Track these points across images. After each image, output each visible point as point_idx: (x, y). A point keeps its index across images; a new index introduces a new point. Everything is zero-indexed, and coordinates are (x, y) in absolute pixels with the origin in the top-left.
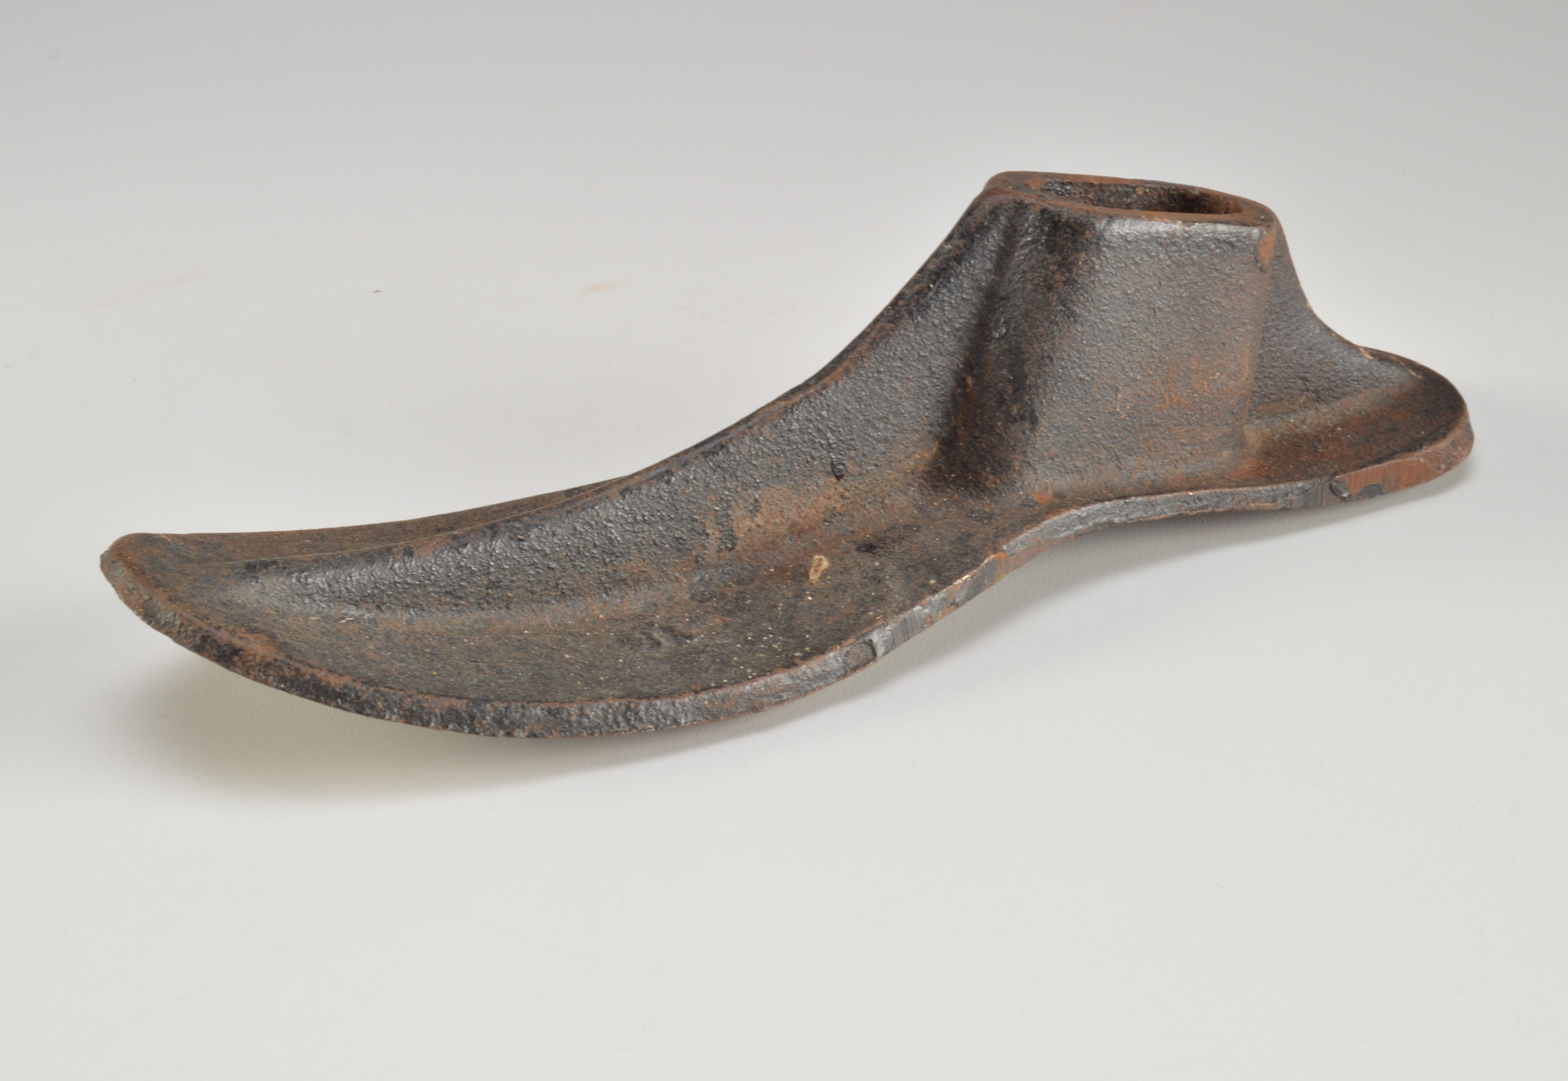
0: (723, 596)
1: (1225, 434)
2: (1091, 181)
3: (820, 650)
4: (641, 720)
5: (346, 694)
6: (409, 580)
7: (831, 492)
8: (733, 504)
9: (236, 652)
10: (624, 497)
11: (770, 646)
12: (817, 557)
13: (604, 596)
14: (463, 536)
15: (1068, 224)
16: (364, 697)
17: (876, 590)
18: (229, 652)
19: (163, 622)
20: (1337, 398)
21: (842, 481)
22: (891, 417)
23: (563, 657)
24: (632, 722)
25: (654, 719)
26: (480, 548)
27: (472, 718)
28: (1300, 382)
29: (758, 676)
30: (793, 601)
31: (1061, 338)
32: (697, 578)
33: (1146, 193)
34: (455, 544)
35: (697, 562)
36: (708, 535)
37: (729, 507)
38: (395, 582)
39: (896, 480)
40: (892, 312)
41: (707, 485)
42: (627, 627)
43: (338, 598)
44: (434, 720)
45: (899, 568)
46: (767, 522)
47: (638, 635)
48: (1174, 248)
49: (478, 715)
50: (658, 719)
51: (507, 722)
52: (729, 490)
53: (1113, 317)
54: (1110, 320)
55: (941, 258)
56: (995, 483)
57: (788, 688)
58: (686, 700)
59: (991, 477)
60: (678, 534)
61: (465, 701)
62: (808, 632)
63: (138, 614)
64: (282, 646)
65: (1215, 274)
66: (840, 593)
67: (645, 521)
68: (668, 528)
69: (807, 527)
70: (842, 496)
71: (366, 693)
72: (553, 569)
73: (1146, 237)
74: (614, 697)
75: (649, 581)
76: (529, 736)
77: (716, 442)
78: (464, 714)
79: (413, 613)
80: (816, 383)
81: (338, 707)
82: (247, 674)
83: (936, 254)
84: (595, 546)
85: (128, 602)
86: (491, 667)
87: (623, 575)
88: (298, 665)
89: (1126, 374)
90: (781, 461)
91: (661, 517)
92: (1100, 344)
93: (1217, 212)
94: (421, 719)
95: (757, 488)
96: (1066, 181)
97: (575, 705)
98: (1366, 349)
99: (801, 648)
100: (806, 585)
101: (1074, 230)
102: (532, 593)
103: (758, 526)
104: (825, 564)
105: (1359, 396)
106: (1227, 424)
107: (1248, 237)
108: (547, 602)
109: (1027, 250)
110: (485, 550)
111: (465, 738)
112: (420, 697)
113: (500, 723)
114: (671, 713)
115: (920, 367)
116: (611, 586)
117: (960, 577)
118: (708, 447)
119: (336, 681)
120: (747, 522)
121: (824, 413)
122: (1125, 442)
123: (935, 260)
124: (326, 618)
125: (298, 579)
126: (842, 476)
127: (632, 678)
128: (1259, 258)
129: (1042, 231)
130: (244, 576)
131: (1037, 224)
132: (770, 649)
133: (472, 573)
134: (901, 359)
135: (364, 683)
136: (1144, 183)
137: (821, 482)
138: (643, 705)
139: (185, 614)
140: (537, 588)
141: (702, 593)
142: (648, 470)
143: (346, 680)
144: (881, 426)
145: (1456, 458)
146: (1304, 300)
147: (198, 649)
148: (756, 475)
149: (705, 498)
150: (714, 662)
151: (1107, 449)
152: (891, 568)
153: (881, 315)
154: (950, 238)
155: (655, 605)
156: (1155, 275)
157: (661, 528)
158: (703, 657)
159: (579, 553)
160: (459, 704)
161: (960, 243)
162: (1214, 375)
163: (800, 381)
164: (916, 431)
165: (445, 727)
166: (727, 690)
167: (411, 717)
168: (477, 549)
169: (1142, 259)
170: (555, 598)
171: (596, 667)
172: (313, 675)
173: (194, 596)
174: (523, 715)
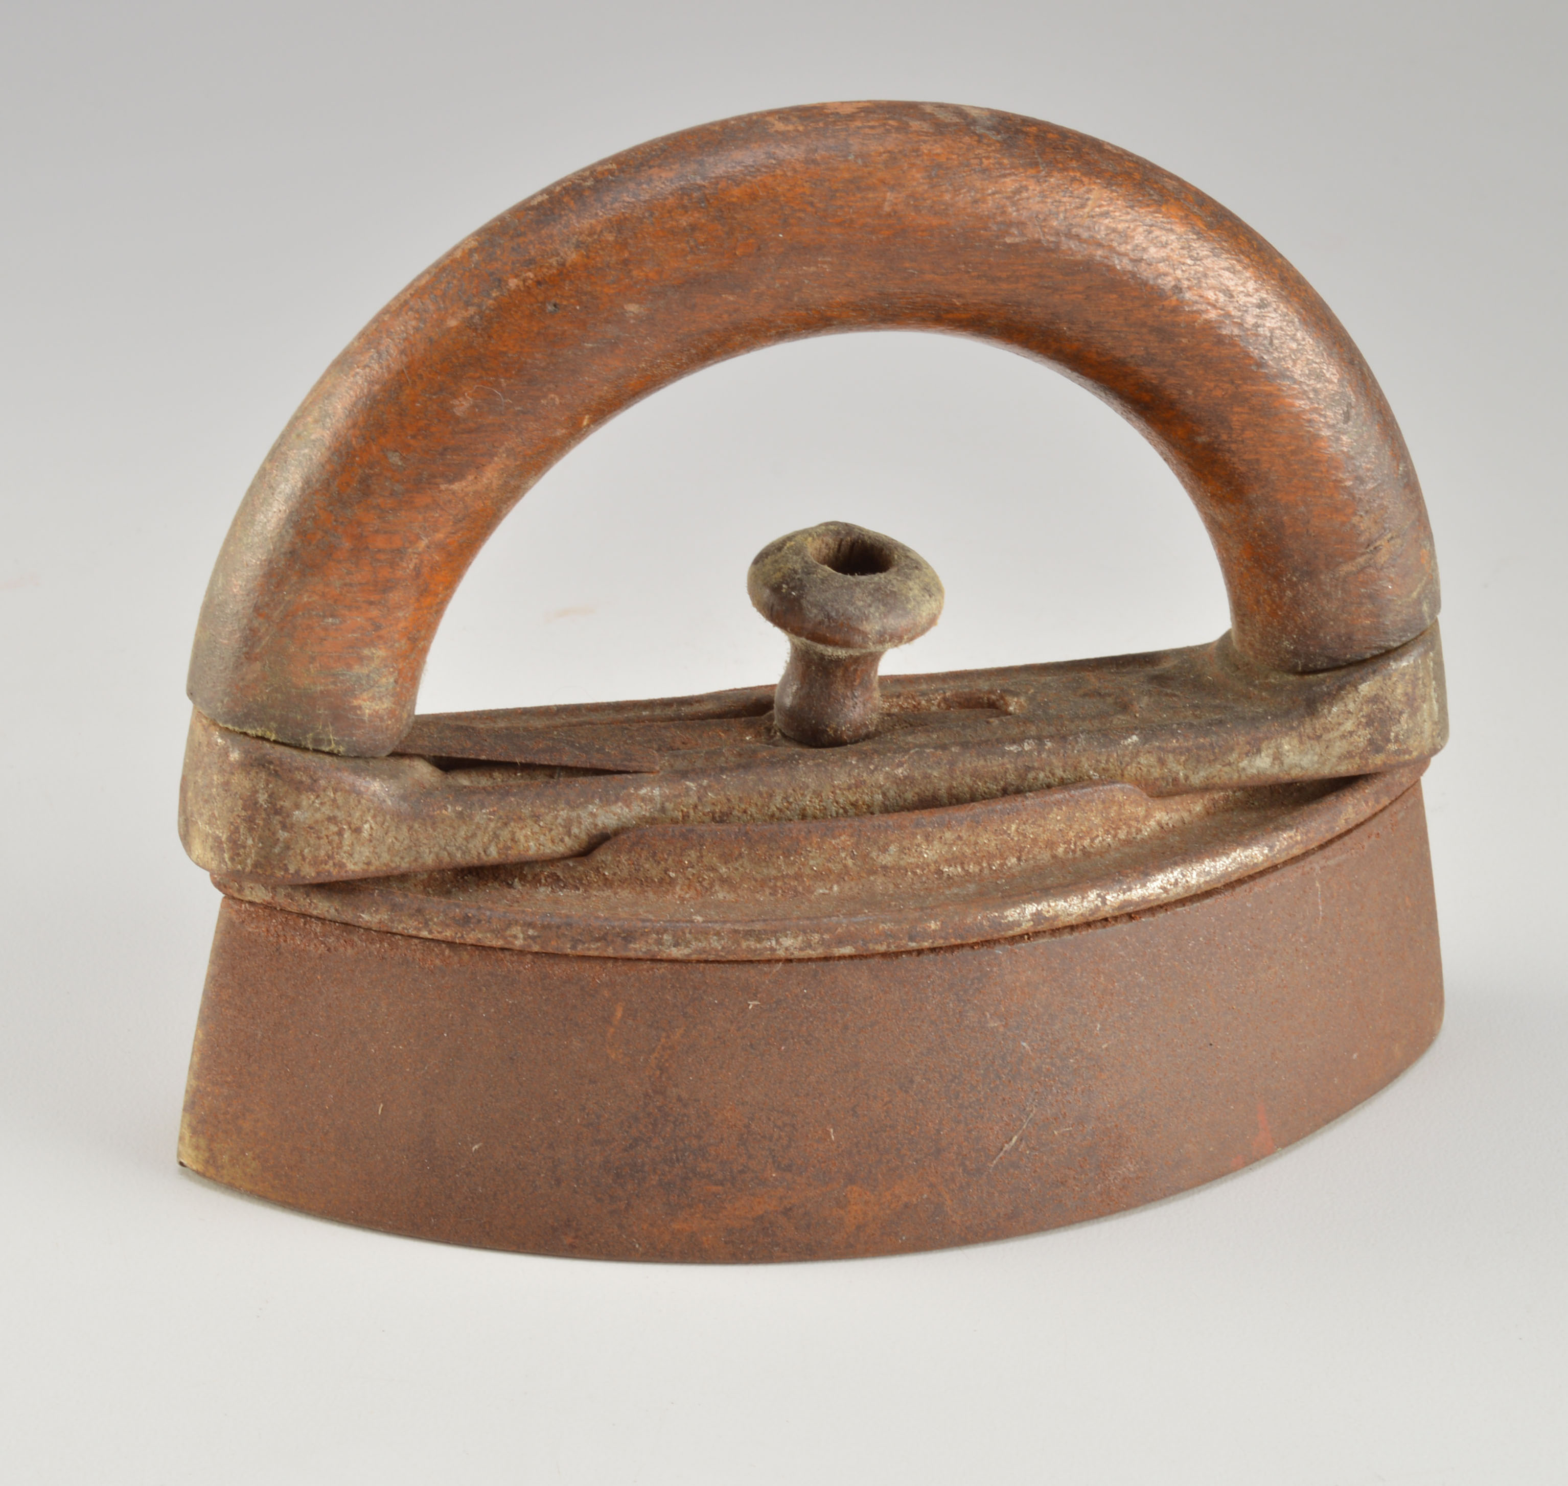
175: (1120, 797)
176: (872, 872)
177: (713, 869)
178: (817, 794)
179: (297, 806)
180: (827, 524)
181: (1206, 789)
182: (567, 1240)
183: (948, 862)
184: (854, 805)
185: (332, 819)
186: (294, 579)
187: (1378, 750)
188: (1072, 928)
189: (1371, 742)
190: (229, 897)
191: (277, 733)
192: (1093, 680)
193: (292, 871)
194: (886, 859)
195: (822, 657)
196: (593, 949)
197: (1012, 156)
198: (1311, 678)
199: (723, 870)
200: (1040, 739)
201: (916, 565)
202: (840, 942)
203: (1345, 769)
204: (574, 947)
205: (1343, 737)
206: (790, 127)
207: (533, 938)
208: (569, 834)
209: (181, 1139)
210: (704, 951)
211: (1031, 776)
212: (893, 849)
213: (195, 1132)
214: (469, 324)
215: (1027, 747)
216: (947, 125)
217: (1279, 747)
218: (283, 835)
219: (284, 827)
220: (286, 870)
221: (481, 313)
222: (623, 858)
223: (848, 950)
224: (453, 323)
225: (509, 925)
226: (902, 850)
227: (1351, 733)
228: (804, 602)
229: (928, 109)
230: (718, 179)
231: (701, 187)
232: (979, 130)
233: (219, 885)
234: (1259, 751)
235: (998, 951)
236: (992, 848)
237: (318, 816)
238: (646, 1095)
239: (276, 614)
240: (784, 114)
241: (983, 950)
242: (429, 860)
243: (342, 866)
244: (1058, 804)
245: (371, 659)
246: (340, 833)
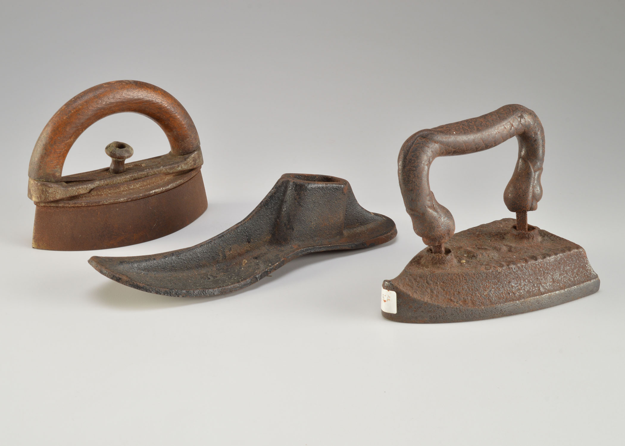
0: (223, 269)
1: (338, 232)
2: (306, 175)
3: (245, 279)
4: (206, 293)
5: (144, 288)
6: (154, 265)
7: (247, 246)
8: (225, 249)
9: (120, 279)
10: (201, 247)
11: (234, 278)
12: (244, 260)
13: (197, 269)
14: (166, 256)
15: (299, 185)
16: (147, 288)
17: (258, 267)
18: (118, 279)
19: (104, 273)
20: (366, 224)
21: (250, 243)
22: (260, 229)
23: (189, 281)
24: (204, 294)
25: (209, 293)
26: (170, 258)
27: (170, 293)
28: (356, 220)
29: (232, 284)
30: (239, 269)
31: (298, 211)
32: (217, 266)
33: (318, 178)
34: (164, 257)
35: (217, 262)
36: (220, 256)
37: (224, 249)
38: (152, 266)
39: (262, 243)
40: (260, 205)
41: (220, 244)
42: (202, 276)
43: (139, 269)
44: (162, 293)
45: (263, 262)
46: (233, 253)
47: (205, 277)
48: (323, 190)
49: (172, 292)
50: (210, 293)
51: (178, 294)
52: (224, 245)
53: (310, 206)
54: (309, 206)
55: (271, 193)
56: (284, 243)
57: (238, 287)
58: (216, 289)
59: (283, 242)
60: (213, 255)
61: (169, 289)
62: (242, 275)
63: (99, 271)
64: (129, 278)
65: (333, 196)
66: (249, 268)
67: (206, 252)
68: (211, 254)
69: (242, 254)
70: (250, 247)
71: (148, 287)
72: (185, 263)
73: (317, 188)
74: (201, 289)
75: (207, 266)
76: (182, 297)
77: (221, 235)
78: (169, 292)
79: (155, 272)
80: (243, 221)
81: (142, 290)
82: (122, 283)
83: (270, 192)
84: (195, 258)
85: (96, 269)
86: (174, 283)
87: (201, 265)
88: (133, 281)
89: (314, 218)
90: (236, 239)
91: (209, 251)
92: (307, 212)
93: (335, 182)
94: (159, 293)
95: (231, 245)
96: (300, 175)
97: (192, 290)
98: (372, 213)
99: (241, 278)
100: (242, 266)
101: (300, 186)
102: (181, 268)
103: (231, 254)
104: (246, 261)
105: (371, 224)
106: (338, 230)
107: (341, 187)
108: (185, 270)
109: (290, 191)
110: (171, 259)
111: (169, 297)
112: (159, 288)
113: (176, 294)
114: (213, 292)
115: (267, 217)
116: (198, 267)
117: (276, 263)
118: (220, 236)
119: (141, 285)
120: (229, 253)
121: (245, 228)
122: (314, 234)
123: (269, 193)
124: (137, 273)
125: (131, 265)
126: (250, 242)
127: (204, 285)
128: (343, 192)
129: (293, 186)
130: (120, 264)
131: (292, 185)
132: (234, 279)
133: (168, 264)
134: (262, 216)
135: (147, 285)
136: (318, 175)
137: (245, 244)
138: (207, 290)
139: (109, 271)
140: (182, 267)
141: (219, 268)
142: (206, 241)
143: (143, 285)
144: (258, 231)
145: (392, 237)
146: (357, 201)
147: (112, 278)
148: (230, 242)
149: (219, 247)
150: (222, 282)
151: (310, 236)
152: (261, 262)
153: (258, 206)
154: (273, 189)
155: (208, 271)
156: (319, 196)
157: (209, 254)
158: (219, 281)
159: (191, 259)
160: (167, 290)
161: (275, 190)
162: (334, 218)
163: (240, 221)
164: (266, 232)
165: (165, 295)
166: (225, 287)
167: (157, 293)
168: (169, 258)
169: (316, 193)
170: (186, 269)
171: (196, 283)
172: (137, 284)
173: (110, 268)
174: (181, 292)
175: (162, 175)
176: (130, 190)
177: (108, 192)
178: (120, 180)
179: (49, 190)
180: (114, 142)
181: (173, 173)
182: (95, 247)
183: (140, 187)
184: (125, 181)
185: (55, 191)
186: (46, 157)
187: (195, 165)
188: (159, 193)
189: (194, 164)
190: (37, 206)
191: (45, 180)
192: (153, 161)
193: (49, 199)
194: (132, 187)
195: (118, 161)
196: (94, 204)
197: (137, 86)
198: (184, 156)
199: (109, 192)
200: (149, 169)
201: (129, 146)
202: (129, 199)
203: (191, 168)
204: (92, 204)
205: (190, 163)
206: (107, 86)
207: (86, 204)
208: (87, 190)
209: (33, 243)
210: (110, 202)
211: (149, 174)
212: (132, 186)
213: (35, 242)
214: (67, 118)
215: (147, 170)
216: (128, 83)
217: (182, 166)
218: (48, 194)
219: (48, 193)
220: (48, 199)
221: (68, 116)
222: (95, 192)
223: (130, 200)
224: (65, 118)
225: (82, 203)
226: (134, 186)
227: (191, 163)
228: (116, 153)
229: (124, 81)
230: (98, 94)
231: (97, 95)
232: (132, 83)
233: (35, 204)
234: (179, 167)
235: (150, 198)
236: (146, 184)
237: (52, 191)
238: (104, 224)
239: (44, 163)
240: (105, 84)
241: (148, 198)
242: (68, 196)
243: (56, 198)
244: (154, 177)
245: (57, 167)
246: (56, 193)
